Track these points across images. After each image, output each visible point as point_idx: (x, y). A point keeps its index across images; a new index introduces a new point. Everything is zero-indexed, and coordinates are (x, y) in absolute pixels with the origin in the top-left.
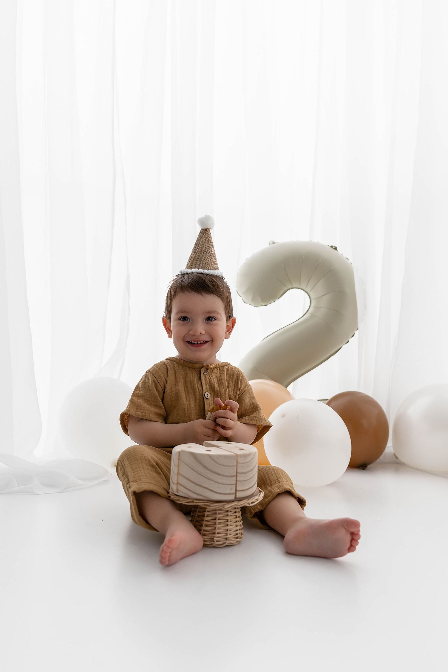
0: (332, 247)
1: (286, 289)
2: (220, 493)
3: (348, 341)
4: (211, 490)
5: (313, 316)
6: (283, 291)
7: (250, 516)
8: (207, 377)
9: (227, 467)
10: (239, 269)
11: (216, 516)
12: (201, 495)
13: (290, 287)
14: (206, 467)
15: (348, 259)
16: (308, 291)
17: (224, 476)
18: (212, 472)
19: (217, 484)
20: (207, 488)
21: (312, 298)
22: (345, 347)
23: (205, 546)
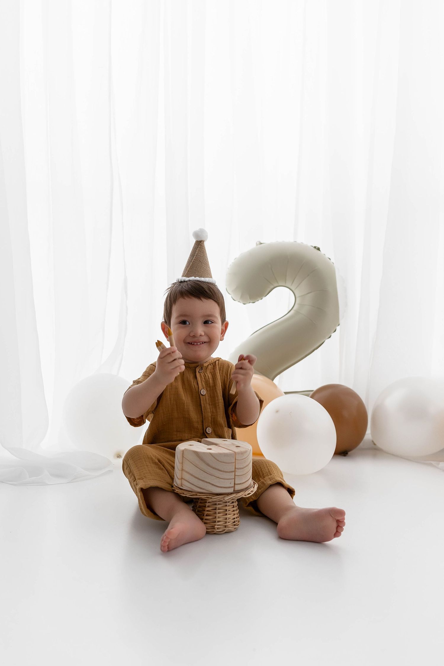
0: (315, 247)
1: (272, 287)
2: (221, 487)
3: (330, 336)
4: (213, 485)
5: (297, 313)
6: (269, 289)
7: (245, 506)
8: (202, 375)
9: (227, 464)
10: (228, 268)
11: (215, 506)
12: (204, 489)
13: (276, 285)
14: (208, 465)
15: (330, 259)
16: (293, 290)
17: (224, 472)
18: (214, 468)
19: (218, 479)
20: (209, 483)
21: (297, 296)
22: (327, 342)
23: (207, 533)
